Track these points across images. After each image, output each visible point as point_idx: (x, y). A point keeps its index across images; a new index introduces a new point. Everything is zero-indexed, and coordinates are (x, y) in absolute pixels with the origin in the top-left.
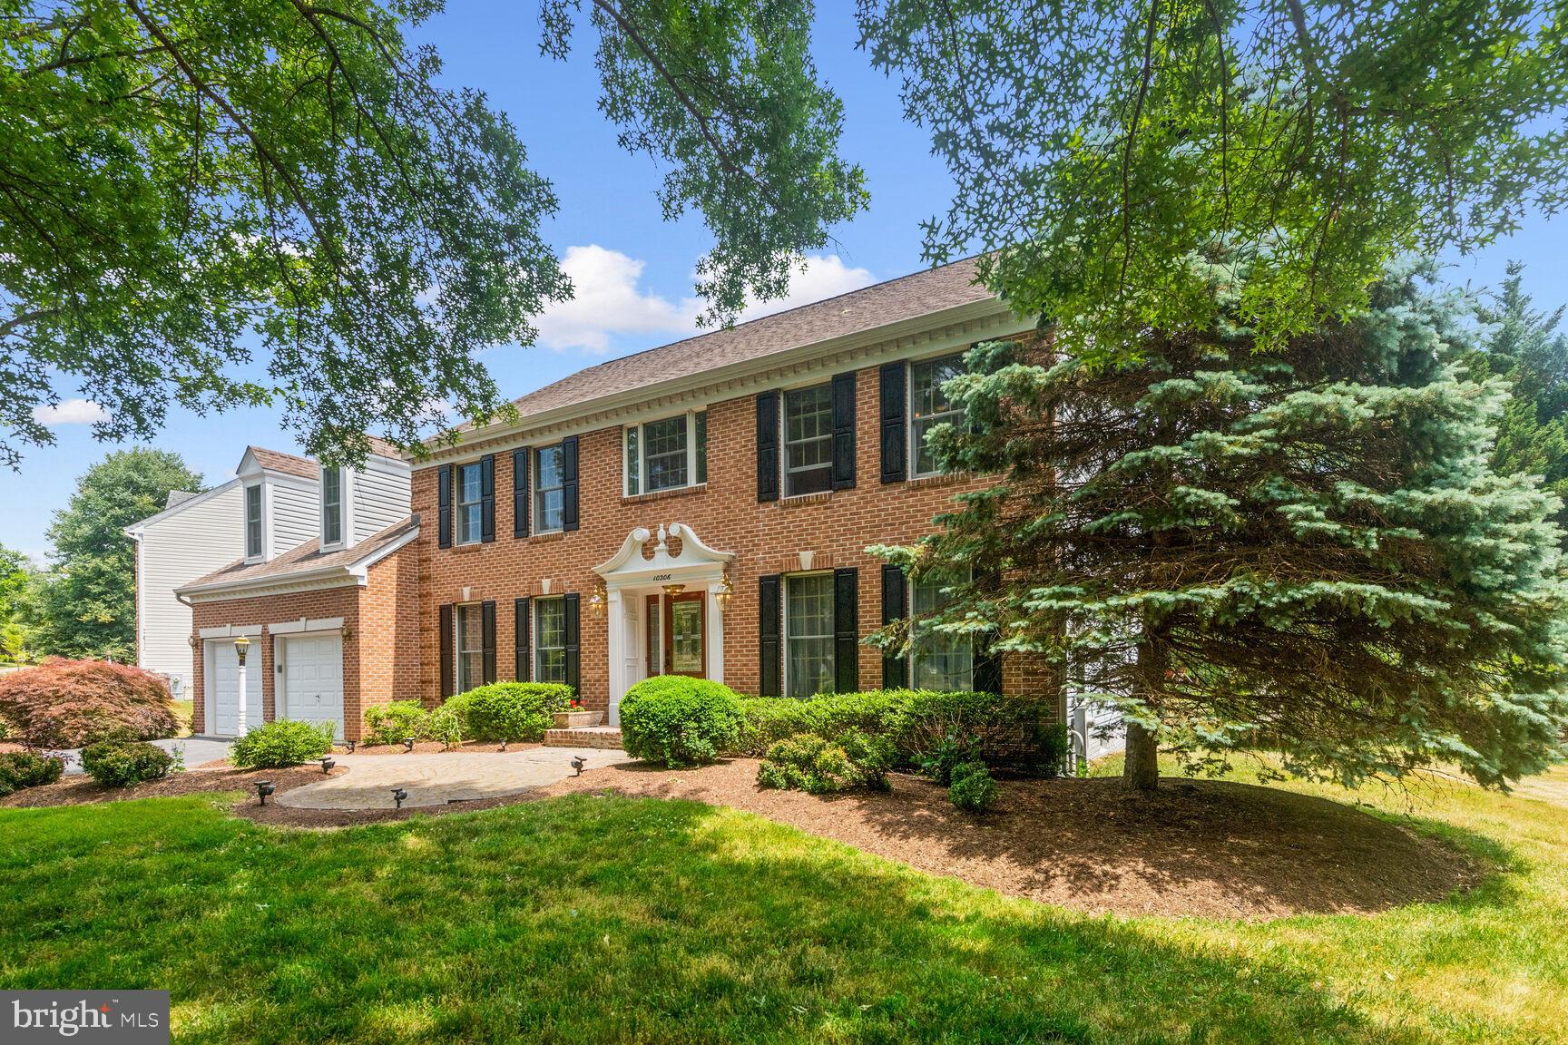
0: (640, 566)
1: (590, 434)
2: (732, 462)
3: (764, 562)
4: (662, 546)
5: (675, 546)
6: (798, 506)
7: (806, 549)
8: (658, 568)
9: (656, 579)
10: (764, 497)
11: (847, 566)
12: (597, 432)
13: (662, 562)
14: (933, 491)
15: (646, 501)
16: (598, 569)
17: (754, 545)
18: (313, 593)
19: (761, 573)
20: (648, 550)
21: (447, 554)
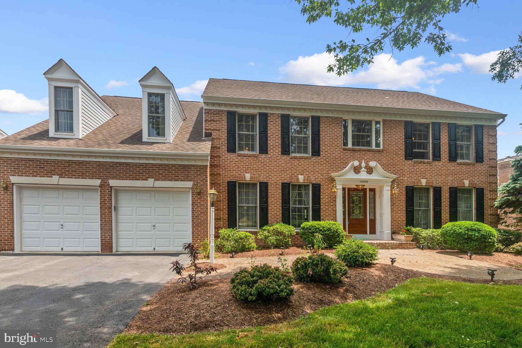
0: (352, 176)
1: (327, 117)
2: (394, 143)
3: (408, 181)
4: (363, 169)
5: (370, 170)
6: (420, 163)
7: (423, 178)
8: (362, 178)
9: (361, 182)
10: (408, 158)
11: (437, 186)
12: (330, 117)
13: (363, 175)
14: (464, 166)
15: (356, 151)
16: (333, 174)
17: (403, 174)
18: (161, 165)
19: (406, 185)
20: (357, 170)
21: (232, 156)
